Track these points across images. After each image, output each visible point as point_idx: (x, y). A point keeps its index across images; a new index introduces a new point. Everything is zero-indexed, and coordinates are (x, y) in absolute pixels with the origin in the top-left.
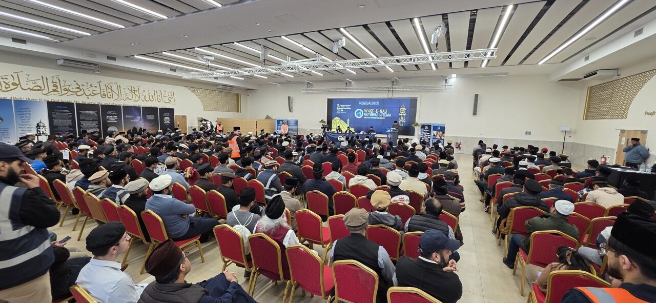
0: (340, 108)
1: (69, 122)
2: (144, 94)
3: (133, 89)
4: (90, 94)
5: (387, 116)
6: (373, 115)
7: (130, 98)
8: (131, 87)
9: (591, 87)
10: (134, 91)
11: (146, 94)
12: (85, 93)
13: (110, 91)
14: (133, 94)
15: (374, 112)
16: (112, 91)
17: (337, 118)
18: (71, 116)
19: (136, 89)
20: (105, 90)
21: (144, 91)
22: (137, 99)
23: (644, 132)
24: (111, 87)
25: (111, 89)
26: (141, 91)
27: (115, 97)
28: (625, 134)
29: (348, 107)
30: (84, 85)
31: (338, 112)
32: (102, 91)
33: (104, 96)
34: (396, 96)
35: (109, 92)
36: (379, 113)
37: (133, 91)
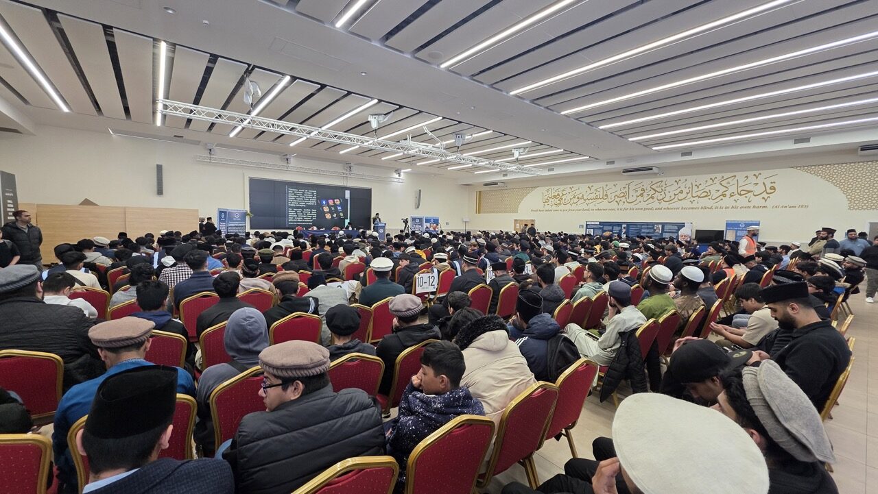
9: (482, 191)
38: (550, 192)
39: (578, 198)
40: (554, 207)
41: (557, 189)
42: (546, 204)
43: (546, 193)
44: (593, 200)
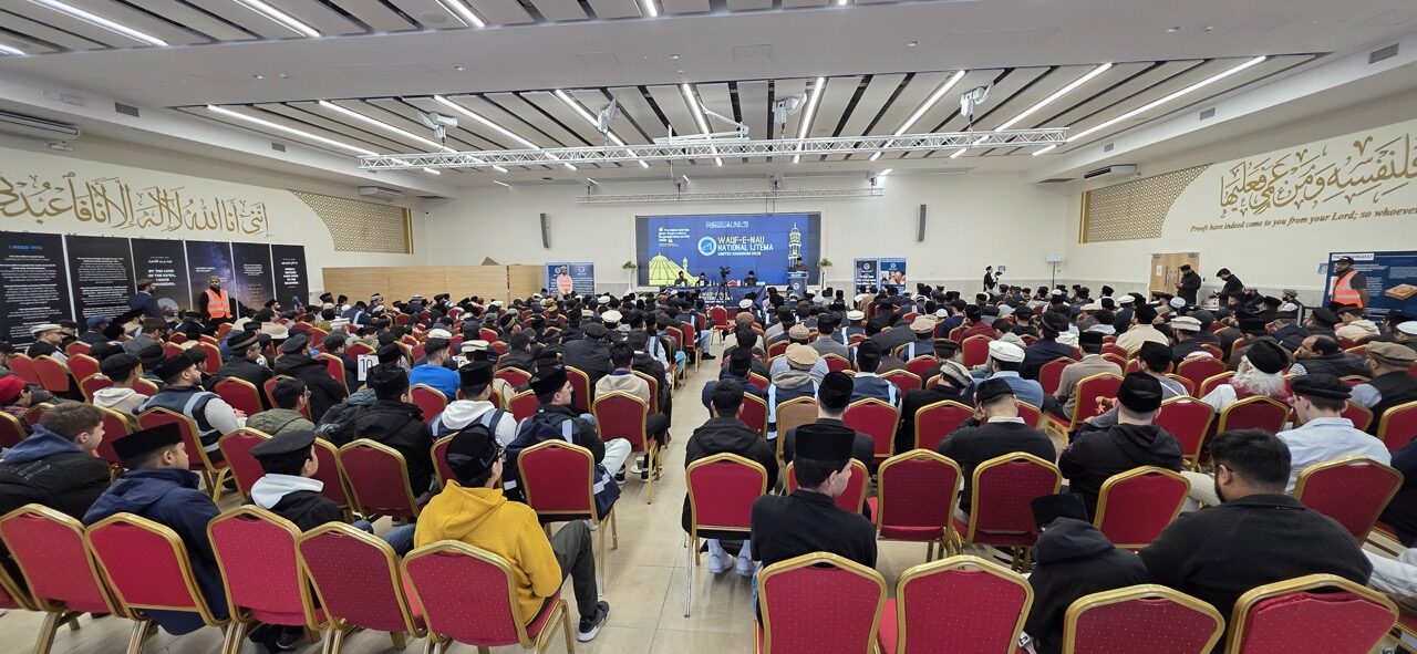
0: (666, 237)
1: (50, 292)
2: (192, 209)
3: (162, 196)
4: (45, 211)
5: (766, 248)
6: (737, 247)
7: (157, 219)
8: (158, 191)
9: (1088, 193)
10: (166, 200)
11: (196, 208)
12: (28, 207)
13: (102, 201)
14: (165, 211)
15: (737, 243)
16: (106, 200)
17: (660, 258)
18: (53, 273)
19: (171, 196)
20: (88, 200)
21: (191, 201)
22: (175, 222)
23: (1193, 255)
24: (104, 190)
25: (104, 196)
26: (184, 202)
27: (117, 217)
28: (1161, 259)
29: (683, 233)
30: (24, 184)
31: (661, 245)
32: (78, 201)
33: (85, 215)
34: (781, 209)
35: (99, 205)
36: (748, 243)
37: (162, 202)
38: (1240, 175)
39: (1321, 182)
40: (1250, 217)
41: (1259, 163)
42: (1229, 208)
43: (1229, 178)
44: (1371, 184)
